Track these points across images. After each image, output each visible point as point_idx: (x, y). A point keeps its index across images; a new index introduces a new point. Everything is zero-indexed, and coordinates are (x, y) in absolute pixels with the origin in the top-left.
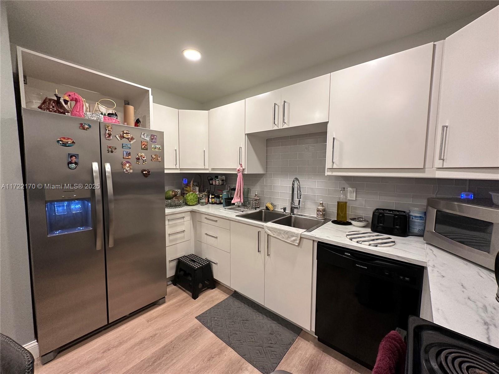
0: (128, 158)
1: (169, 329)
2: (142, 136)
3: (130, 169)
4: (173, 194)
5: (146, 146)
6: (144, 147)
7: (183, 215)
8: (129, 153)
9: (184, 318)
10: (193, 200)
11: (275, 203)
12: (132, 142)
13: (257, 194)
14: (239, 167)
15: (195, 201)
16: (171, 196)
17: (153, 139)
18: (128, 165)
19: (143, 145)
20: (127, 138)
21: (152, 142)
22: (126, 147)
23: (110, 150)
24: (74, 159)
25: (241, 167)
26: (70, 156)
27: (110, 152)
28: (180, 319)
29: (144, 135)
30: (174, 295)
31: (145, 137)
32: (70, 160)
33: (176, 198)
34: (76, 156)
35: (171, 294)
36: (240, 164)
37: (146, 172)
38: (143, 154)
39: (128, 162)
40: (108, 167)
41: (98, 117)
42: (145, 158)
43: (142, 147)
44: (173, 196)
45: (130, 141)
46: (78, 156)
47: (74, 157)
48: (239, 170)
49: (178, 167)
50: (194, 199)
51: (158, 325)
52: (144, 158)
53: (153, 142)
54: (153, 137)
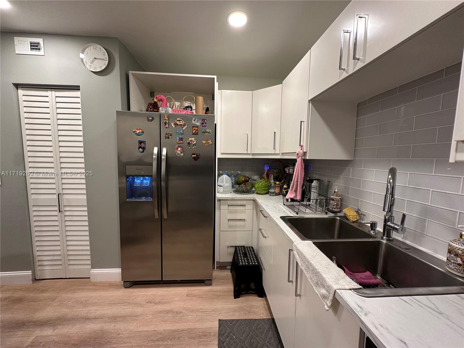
0: (180, 143)
1: (192, 315)
2: (193, 122)
3: (181, 153)
4: (243, 179)
5: (196, 130)
6: (195, 132)
7: (244, 203)
8: (181, 139)
9: (210, 312)
10: (261, 189)
11: (363, 210)
12: (184, 129)
13: (336, 191)
14: (298, 150)
15: (262, 190)
16: (241, 181)
17: (203, 123)
18: (179, 149)
19: (194, 130)
20: (180, 125)
21: (202, 126)
22: (179, 133)
23: (167, 136)
24: (143, 145)
25: (301, 149)
26: (140, 142)
27: (167, 138)
28: (207, 311)
29: (195, 121)
30: (223, 282)
31: (196, 122)
32: (140, 146)
33: (244, 184)
34: (144, 142)
35: (221, 280)
36: (300, 146)
37: (195, 156)
38: (193, 139)
39: (179, 147)
40: (164, 152)
41: (166, 110)
42: (195, 143)
43: (193, 132)
44: (242, 182)
45: (183, 128)
46: (145, 142)
47: (143, 143)
48: (298, 154)
49: (249, 152)
50: (262, 187)
51: (189, 304)
52: (193, 142)
53: (204, 127)
54: (204, 121)
